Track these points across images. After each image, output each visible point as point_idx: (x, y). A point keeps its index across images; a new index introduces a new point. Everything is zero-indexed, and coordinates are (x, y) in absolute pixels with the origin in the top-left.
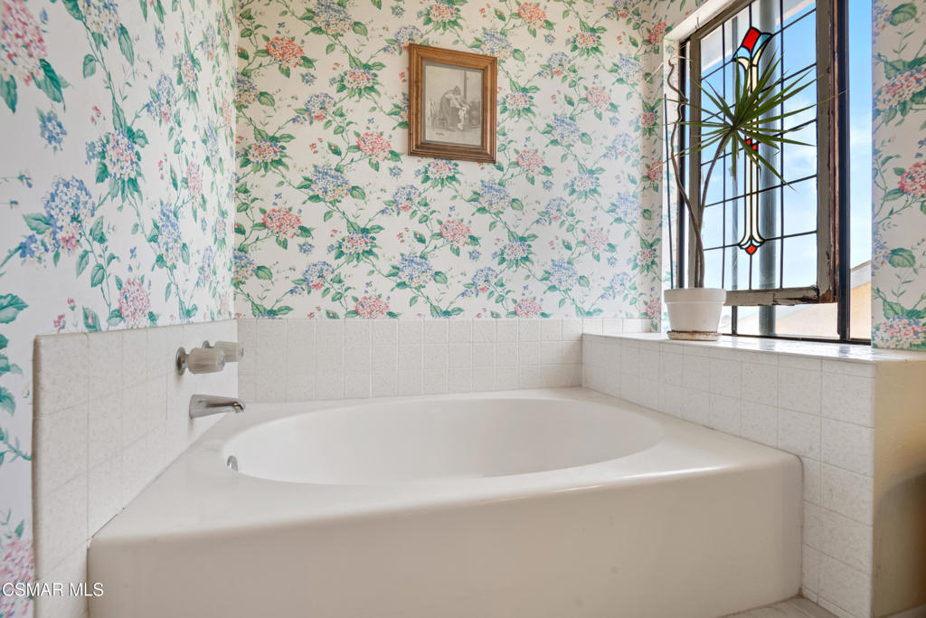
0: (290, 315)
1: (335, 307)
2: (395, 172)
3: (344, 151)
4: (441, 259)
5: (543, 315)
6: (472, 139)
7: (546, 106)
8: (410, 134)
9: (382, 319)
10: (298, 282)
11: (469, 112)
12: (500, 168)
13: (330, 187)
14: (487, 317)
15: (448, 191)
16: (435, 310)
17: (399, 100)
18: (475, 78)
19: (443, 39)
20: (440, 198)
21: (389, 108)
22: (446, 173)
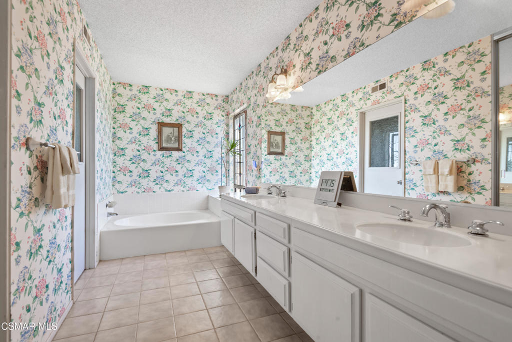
0: (127, 193)
1: (139, 190)
2: (155, 155)
3: (141, 150)
4: (168, 177)
5: (197, 190)
6: (176, 145)
7: (197, 135)
8: (159, 146)
9: (151, 193)
10: (129, 184)
11: (175, 139)
12: (184, 152)
13: (137, 160)
14: (181, 192)
15: (169, 159)
16: (166, 190)
17: (156, 137)
18: (176, 129)
19: (167, 120)
20: (167, 161)
21: (153, 138)
22: (169, 154)
